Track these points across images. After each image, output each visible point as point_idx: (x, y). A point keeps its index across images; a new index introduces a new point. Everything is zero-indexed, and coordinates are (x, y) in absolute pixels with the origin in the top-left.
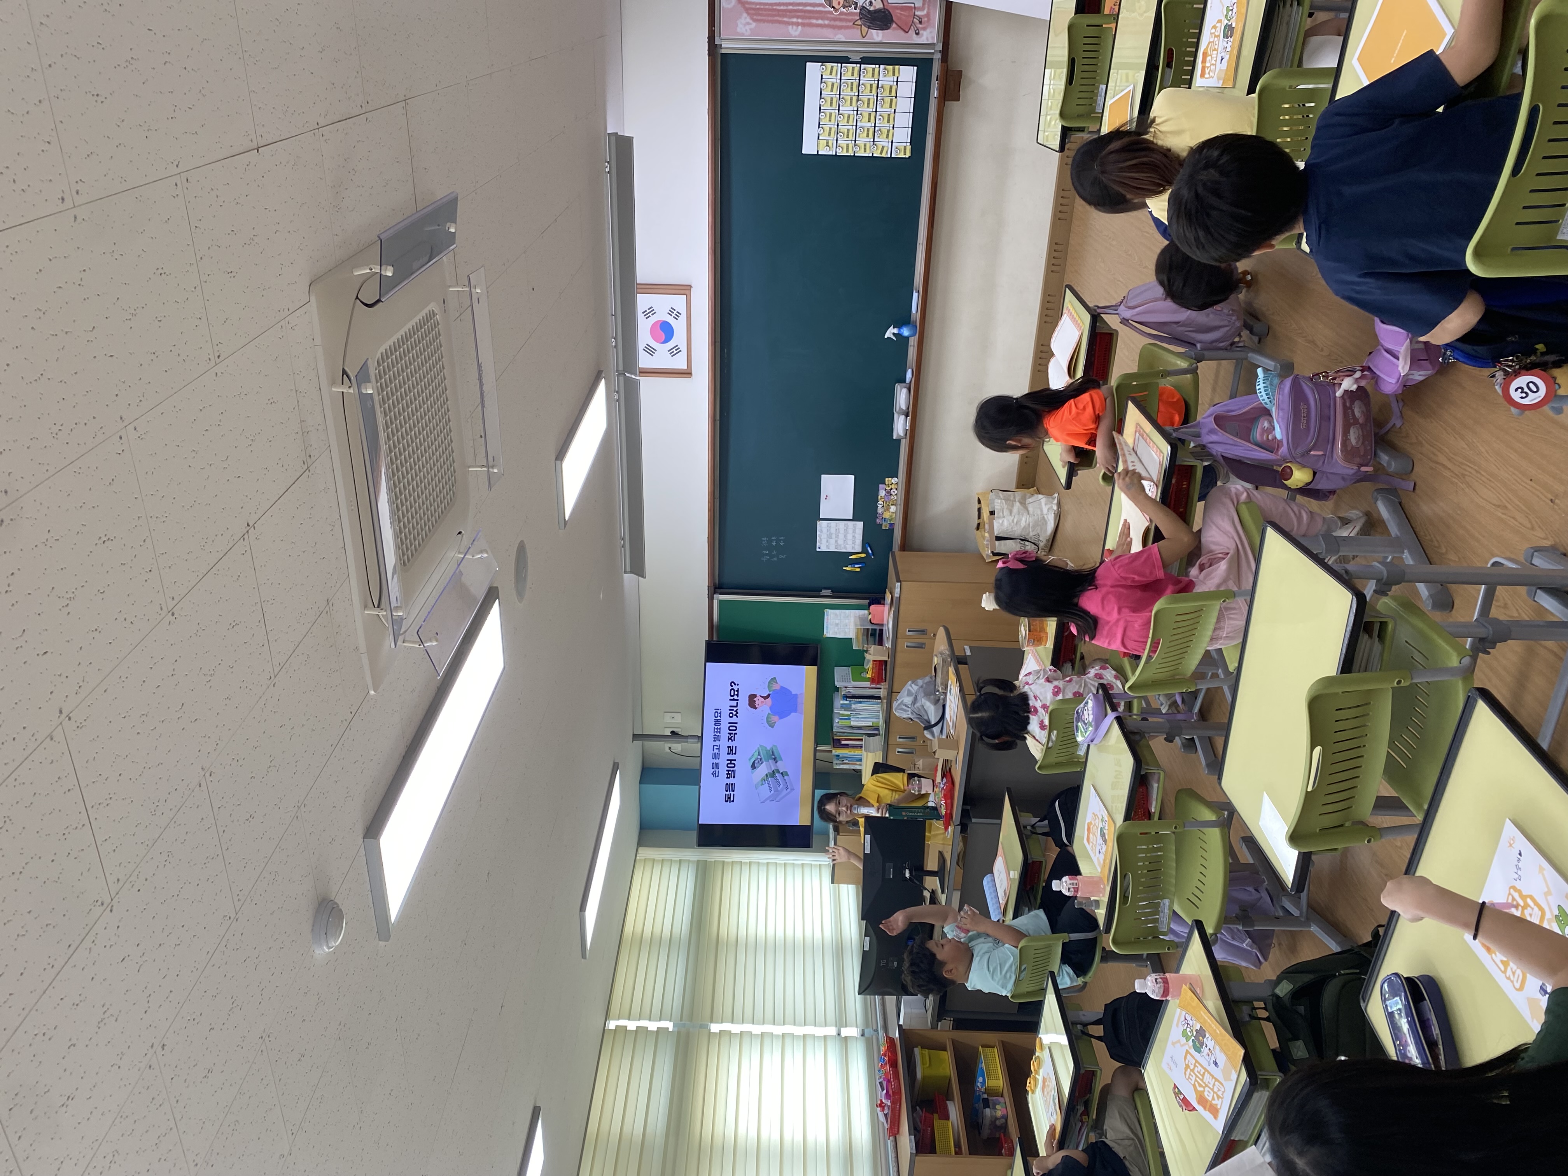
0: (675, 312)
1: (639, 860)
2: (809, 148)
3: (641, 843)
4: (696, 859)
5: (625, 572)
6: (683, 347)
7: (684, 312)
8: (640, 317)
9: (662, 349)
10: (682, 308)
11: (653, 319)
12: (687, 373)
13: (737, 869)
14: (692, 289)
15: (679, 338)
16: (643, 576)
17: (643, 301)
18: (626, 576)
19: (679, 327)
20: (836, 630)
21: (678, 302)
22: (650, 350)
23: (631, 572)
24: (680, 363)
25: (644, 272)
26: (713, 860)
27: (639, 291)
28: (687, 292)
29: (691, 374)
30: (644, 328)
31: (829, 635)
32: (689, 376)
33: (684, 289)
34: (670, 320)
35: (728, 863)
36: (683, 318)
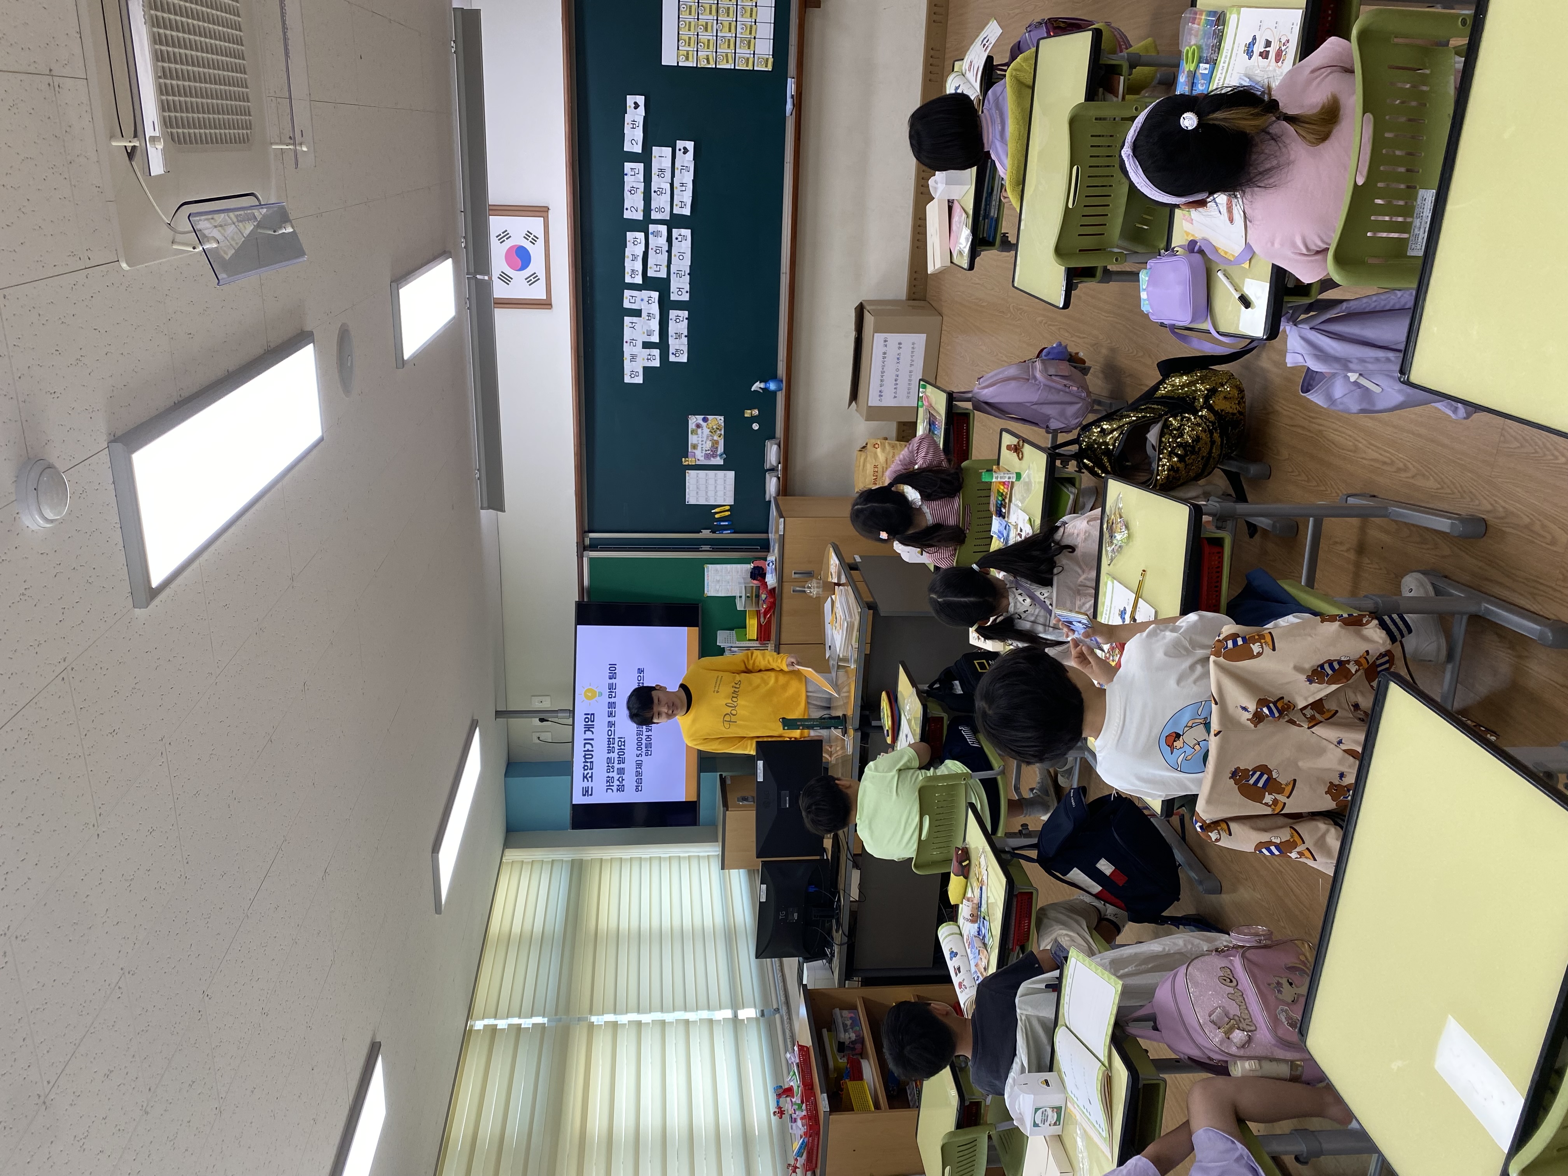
0: (532, 236)
1: (506, 863)
2: (669, 58)
3: (508, 844)
4: (570, 859)
5: (482, 508)
6: (542, 275)
7: (541, 236)
8: (494, 242)
9: (520, 277)
10: (539, 232)
11: (508, 244)
12: (546, 304)
13: (616, 866)
14: (550, 211)
15: (537, 265)
16: (503, 511)
17: (497, 224)
18: (482, 511)
19: (536, 252)
20: (718, 587)
21: (535, 224)
22: (505, 279)
23: (489, 508)
24: (538, 292)
25: (496, 194)
26: (589, 858)
27: (491, 212)
28: (544, 214)
29: (551, 305)
30: (498, 253)
31: (709, 594)
32: (550, 307)
33: (542, 211)
34: (527, 245)
35: (606, 860)
36: (541, 242)
